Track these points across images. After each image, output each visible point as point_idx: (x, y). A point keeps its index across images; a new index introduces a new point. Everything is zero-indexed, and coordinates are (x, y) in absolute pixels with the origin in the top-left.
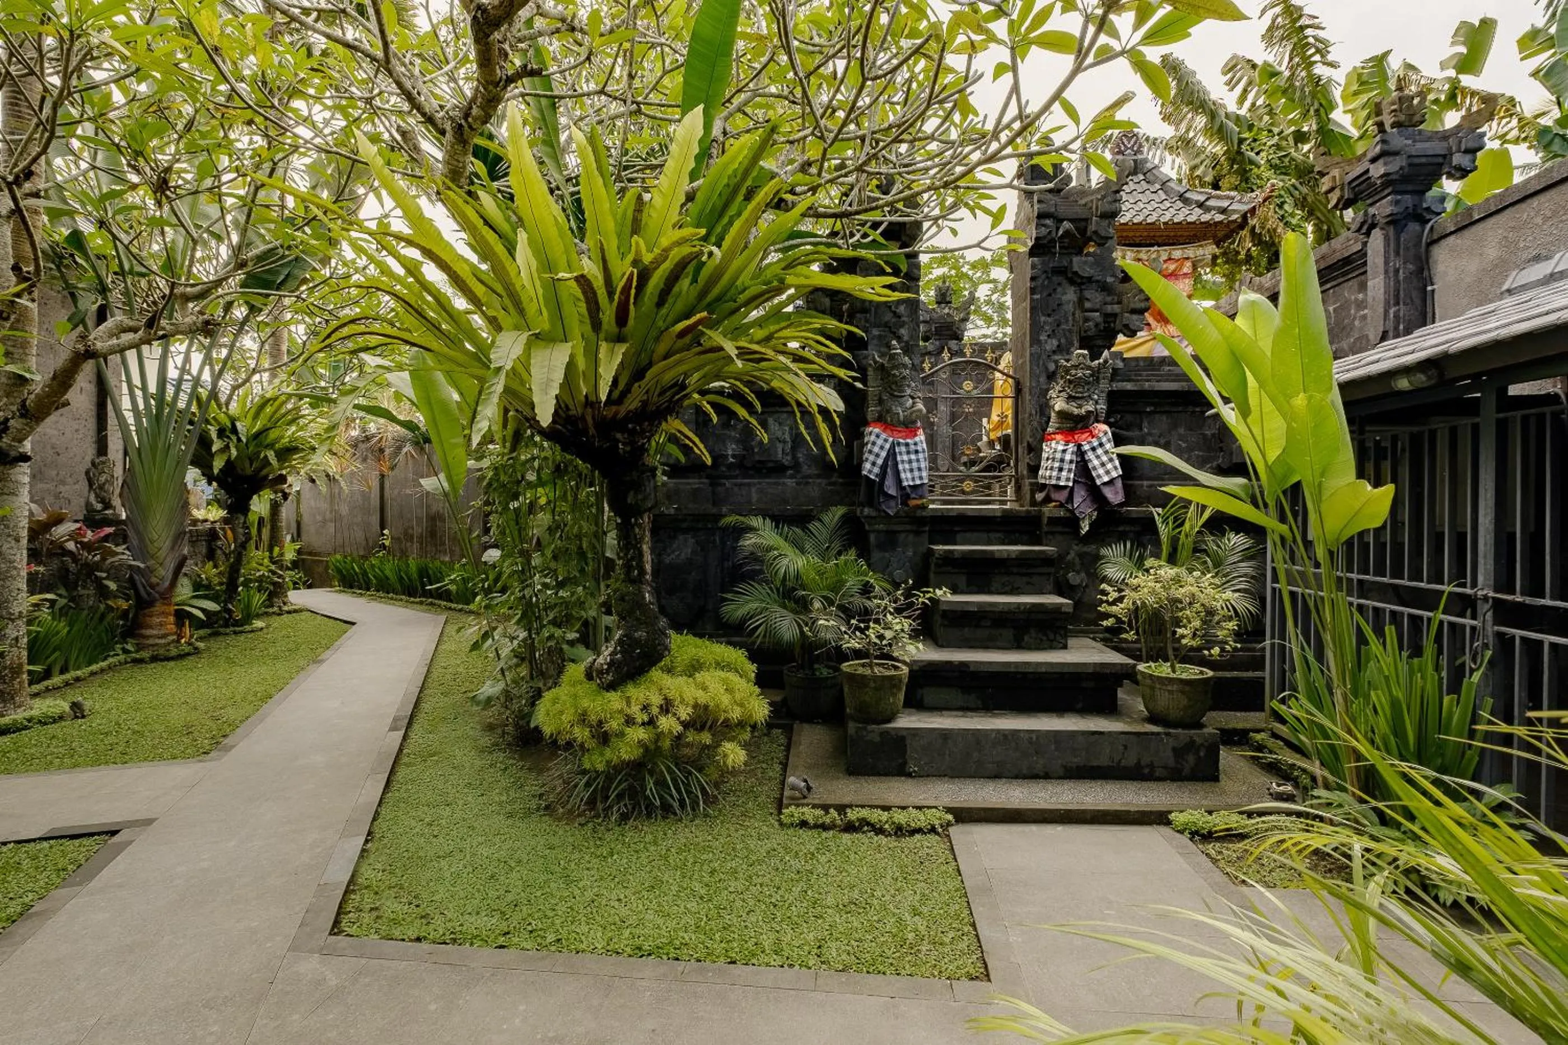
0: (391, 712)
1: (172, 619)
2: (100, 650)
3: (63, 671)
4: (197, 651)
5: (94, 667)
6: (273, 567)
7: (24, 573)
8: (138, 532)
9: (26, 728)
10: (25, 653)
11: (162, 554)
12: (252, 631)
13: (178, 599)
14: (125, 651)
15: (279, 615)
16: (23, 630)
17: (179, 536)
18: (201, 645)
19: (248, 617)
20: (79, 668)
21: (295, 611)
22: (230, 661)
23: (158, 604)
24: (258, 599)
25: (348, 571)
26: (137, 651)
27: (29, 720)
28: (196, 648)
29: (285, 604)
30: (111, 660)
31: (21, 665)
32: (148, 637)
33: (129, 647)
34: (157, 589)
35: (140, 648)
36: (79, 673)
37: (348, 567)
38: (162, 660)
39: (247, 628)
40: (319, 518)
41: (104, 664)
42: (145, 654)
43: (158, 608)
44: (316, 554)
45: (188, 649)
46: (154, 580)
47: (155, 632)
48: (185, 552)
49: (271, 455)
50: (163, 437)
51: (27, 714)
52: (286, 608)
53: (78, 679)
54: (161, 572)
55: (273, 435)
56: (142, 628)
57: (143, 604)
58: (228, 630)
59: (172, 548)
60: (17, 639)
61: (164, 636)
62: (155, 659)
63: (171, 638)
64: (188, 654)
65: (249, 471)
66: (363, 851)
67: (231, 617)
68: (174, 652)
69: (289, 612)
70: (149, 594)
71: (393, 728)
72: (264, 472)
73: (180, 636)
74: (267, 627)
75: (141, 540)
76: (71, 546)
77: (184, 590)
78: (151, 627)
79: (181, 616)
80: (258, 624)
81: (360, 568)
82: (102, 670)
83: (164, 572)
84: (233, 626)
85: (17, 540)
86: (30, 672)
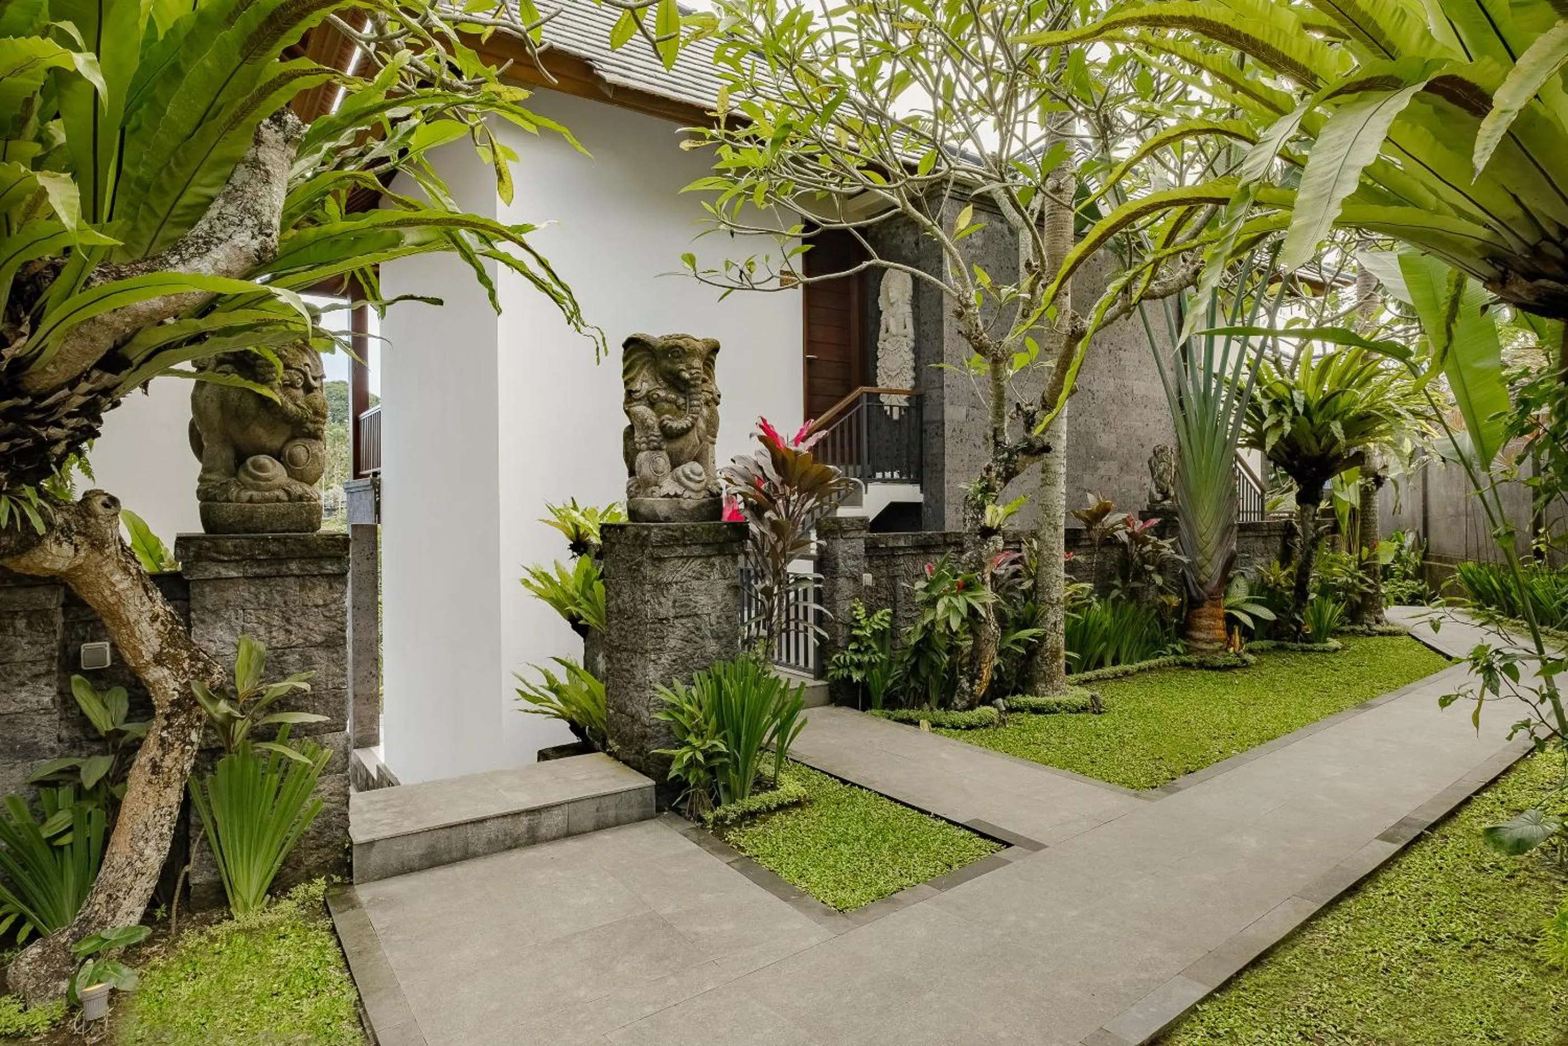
0: (1404, 809)
1: (1221, 623)
2: (1152, 646)
3: (1116, 662)
4: (1245, 665)
5: (1144, 664)
6: (1360, 574)
7: (1062, 560)
8: (1188, 524)
9: (1055, 712)
10: (1062, 639)
11: (1210, 549)
12: (1324, 651)
13: (1230, 601)
14: (1175, 652)
15: (1369, 635)
16: (1061, 615)
17: (1228, 529)
18: (1251, 658)
19: (1322, 633)
20: (1130, 661)
21: (1391, 634)
22: (1272, 684)
23: (1207, 605)
24: (1332, 611)
25: (1482, 585)
26: (1186, 654)
27: (1059, 705)
28: (1244, 661)
29: (1378, 622)
30: (1161, 659)
31: (1058, 650)
32: (1196, 640)
33: (1179, 648)
34: (1207, 588)
35: (1189, 650)
36: (1128, 667)
37: (1483, 578)
38: (1207, 668)
39: (1319, 646)
40: (1450, 510)
41: (1153, 662)
42: (1193, 659)
43: (1207, 609)
44: (1446, 560)
45: (1234, 660)
46: (1203, 578)
47: (1203, 636)
48: (1234, 547)
49: (1337, 428)
50: (1210, 418)
51: (1058, 699)
52: (1379, 628)
53: (1126, 673)
54: (1210, 569)
55: (1343, 401)
56: (1192, 629)
57: (1194, 603)
58: (1295, 646)
59: (1221, 542)
60: (1055, 624)
61: (1211, 642)
62: (1202, 665)
63: (1218, 645)
64: (1235, 667)
65: (1316, 450)
66: (1193, 1010)
67: (1299, 630)
68: (1220, 661)
69: (1382, 634)
70: (1198, 593)
71: (1386, 837)
72: (1334, 451)
73: (1229, 643)
74: (1343, 649)
75: (1191, 533)
76: (1123, 536)
77: (1239, 591)
78: (1200, 630)
79: (1231, 621)
80: (1334, 643)
81: (1501, 583)
82: (1151, 669)
83: (1213, 570)
84: (1302, 641)
85: (1056, 529)
86: (1068, 657)
